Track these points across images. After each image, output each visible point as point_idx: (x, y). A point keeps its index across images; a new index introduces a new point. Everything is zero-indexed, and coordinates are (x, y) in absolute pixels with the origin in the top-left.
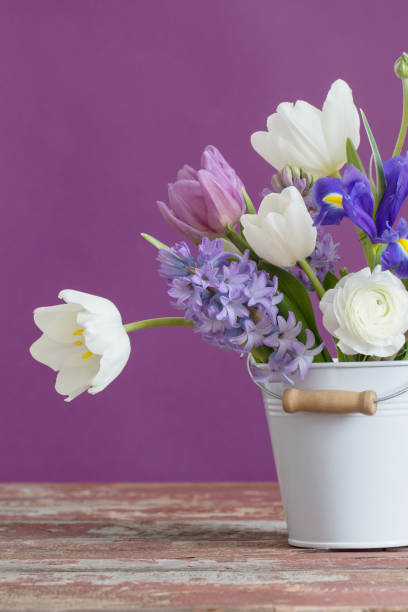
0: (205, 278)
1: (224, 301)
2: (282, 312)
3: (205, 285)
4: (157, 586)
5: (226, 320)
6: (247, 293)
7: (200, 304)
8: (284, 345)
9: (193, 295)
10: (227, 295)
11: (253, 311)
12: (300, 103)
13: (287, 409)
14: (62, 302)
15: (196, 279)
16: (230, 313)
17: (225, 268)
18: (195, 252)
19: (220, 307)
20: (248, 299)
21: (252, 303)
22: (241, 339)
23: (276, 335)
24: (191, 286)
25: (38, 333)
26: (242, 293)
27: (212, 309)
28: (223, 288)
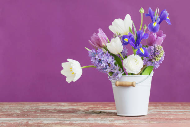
0: (99, 57)
1: (103, 62)
2: (115, 64)
3: (99, 58)
4: (87, 123)
5: (103, 66)
6: (108, 60)
7: (97, 62)
8: (116, 72)
9: (96, 61)
10: (103, 60)
11: (109, 64)
12: (119, 19)
13: (116, 86)
14: (68, 61)
15: (97, 57)
16: (104, 65)
17: (103, 55)
18: (96, 51)
19: (102, 63)
20: (108, 62)
21: (109, 62)
22: (106, 70)
23: (114, 69)
24: (96, 59)
25: (62, 68)
26: (107, 60)
27: (100, 64)
28: (102, 59)
